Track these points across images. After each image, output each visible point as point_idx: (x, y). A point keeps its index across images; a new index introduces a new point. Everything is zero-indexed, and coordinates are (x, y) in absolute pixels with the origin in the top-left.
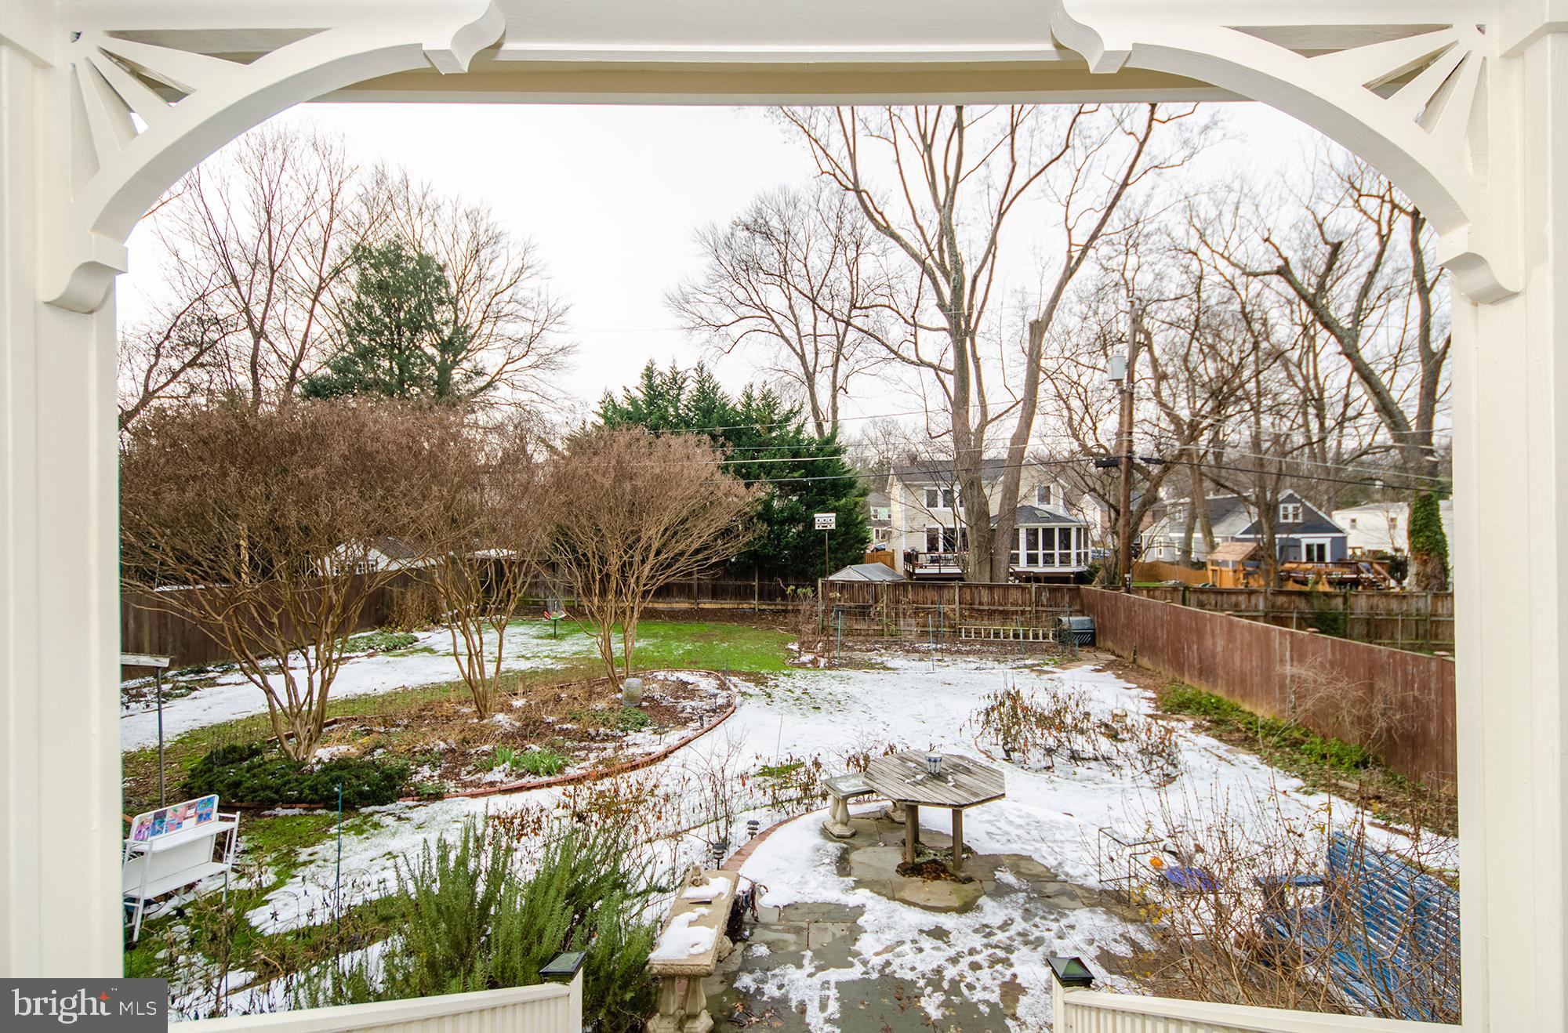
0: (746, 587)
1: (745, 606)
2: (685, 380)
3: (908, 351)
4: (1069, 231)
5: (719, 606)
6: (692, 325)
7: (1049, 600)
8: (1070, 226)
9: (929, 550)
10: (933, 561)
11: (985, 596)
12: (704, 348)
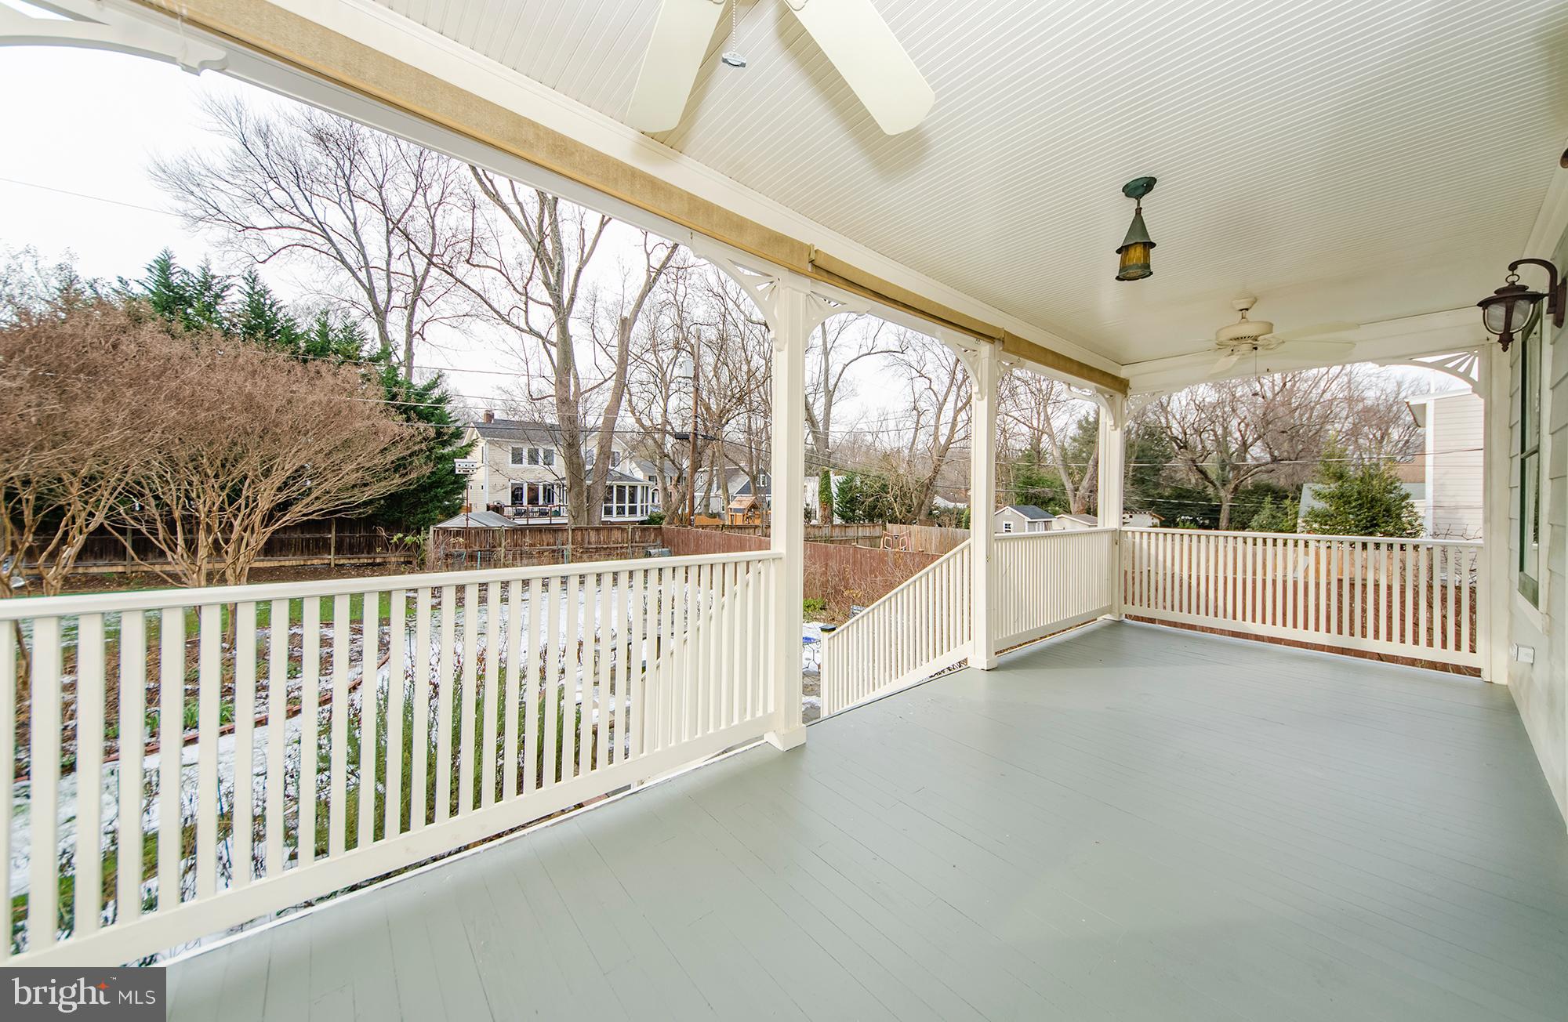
0: (317, 540)
1: (315, 562)
2: (228, 287)
3: (518, 319)
4: (648, 255)
5: (276, 564)
6: (199, 213)
7: (640, 537)
8: (649, 251)
9: (513, 503)
10: (519, 514)
11: (593, 536)
12: (223, 248)
